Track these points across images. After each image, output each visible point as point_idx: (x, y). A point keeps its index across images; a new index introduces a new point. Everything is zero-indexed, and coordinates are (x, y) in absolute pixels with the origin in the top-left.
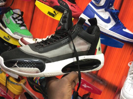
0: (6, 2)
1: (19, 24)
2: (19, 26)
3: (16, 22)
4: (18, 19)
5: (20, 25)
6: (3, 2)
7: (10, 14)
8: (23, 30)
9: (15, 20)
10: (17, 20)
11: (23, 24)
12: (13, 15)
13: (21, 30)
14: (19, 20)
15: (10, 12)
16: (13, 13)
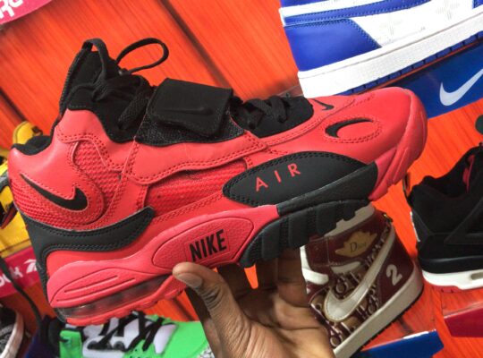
0: (18, 317)
1: (134, 343)
2: (145, 348)
3: (120, 347)
4: (113, 332)
5: (142, 343)
6: (10, 333)
7: (73, 347)
8: (168, 344)
9: (111, 348)
10: (114, 340)
11: (148, 324)
12: (84, 338)
13: (163, 353)
14: (120, 331)
15: (65, 341)
16: (77, 334)
